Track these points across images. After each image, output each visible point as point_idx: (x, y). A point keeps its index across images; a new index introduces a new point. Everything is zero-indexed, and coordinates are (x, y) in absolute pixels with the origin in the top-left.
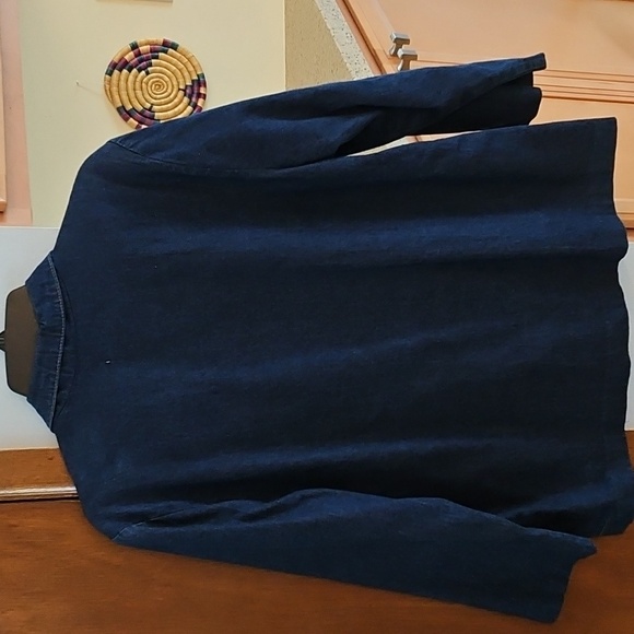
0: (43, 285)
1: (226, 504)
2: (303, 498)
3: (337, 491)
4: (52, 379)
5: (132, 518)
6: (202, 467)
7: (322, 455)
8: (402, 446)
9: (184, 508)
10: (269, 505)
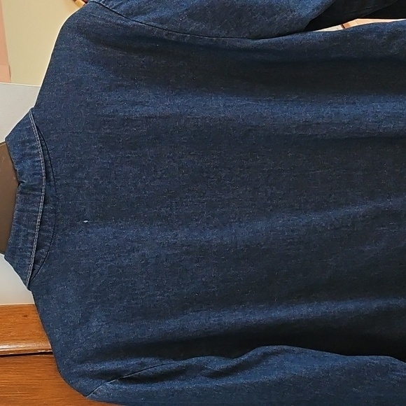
0: (23, 143)
1: (193, 361)
2: (266, 355)
3: (295, 349)
4: (30, 238)
5: (106, 376)
6: (172, 325)
7: (280, 313)
8: (350, 306)
9: (155, 365)
10: (234, 362)
